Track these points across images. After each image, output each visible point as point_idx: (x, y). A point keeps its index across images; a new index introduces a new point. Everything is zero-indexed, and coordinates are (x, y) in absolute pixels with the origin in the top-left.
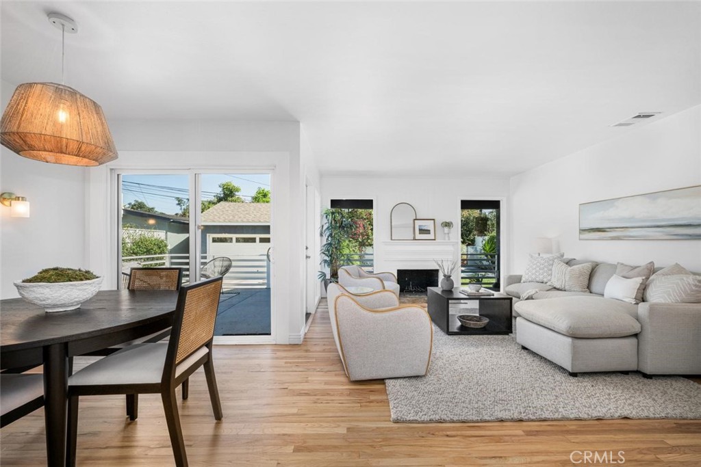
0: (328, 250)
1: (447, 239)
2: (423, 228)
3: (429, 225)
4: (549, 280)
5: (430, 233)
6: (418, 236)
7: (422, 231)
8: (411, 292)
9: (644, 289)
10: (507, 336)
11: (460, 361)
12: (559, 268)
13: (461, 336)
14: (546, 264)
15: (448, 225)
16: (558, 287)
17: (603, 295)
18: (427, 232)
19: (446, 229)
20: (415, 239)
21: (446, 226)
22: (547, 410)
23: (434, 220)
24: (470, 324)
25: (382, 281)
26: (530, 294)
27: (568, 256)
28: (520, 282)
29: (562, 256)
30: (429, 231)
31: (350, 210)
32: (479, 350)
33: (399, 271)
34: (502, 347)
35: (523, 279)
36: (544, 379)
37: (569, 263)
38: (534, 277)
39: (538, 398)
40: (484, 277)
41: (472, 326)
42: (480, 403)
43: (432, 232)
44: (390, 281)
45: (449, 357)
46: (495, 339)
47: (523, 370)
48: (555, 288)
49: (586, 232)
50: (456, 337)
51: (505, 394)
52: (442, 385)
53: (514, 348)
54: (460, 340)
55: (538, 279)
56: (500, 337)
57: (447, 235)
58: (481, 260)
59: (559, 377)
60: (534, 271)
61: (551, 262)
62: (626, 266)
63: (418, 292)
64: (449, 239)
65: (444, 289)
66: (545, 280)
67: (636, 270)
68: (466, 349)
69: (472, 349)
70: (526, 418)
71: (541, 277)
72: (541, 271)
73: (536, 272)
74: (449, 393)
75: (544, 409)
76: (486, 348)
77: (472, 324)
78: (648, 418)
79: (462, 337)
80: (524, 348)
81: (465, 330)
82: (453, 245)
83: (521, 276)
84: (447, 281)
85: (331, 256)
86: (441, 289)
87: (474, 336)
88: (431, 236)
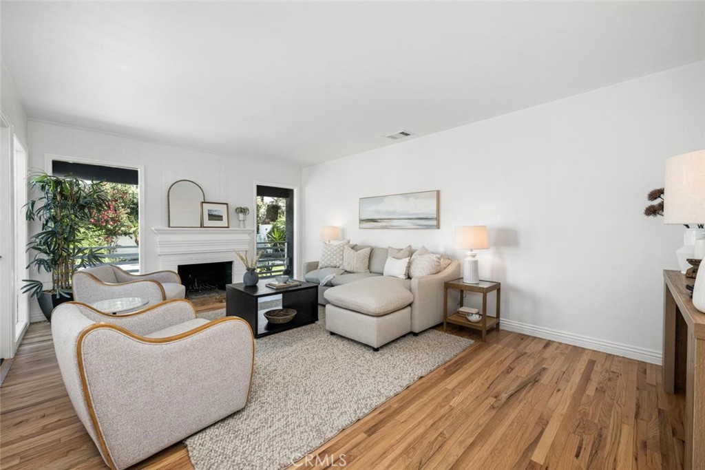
0: (46, 243)
1: (242, 225)
2: (214, 213)
3: (221, 210)
4: (342, 264)
5: (222, 220)
6: (207, 223)
7: (213, 217)
8: (197, 291)
9: (409, 267)
10: (314, 325)
11: (279, 368)
12: (348, 252)
13: (270, 336)
14: (338, 250)
15: (243, 211)
16: (348, 270)
17: (382, 274)
18: (219, 218)
19: (241, 216)
20: (202, 226)
21: (241, 212)
22: (374, 397)
23: (227, 204)
24: (279, 320)
25: (159, 284)
26: (329, 279)
27: (352, 243)
28: (317, 268)
29: (349, 242)
30: (222, 216)
31: (95, 182)
32: (294, 348)
33: (180, 268)
34: (314, 338)
35: (320, 265)
36: (358, 362)
37: (354, 248)
38: (329, 262)
39: (362, 386)
40: (274, 265)
41: (281, 322)
42: (316, 418)
43: (225, 218)
44: (170, 282)
45: (265, 368)
46: (305, 330)
47: (339, 358)
48: (346, 271)
49: (364, 222)
50: (265, 339)
51: (335, 393)
52: (269, 412)
53: (325, 337)
54: (271, 341)
55: (332, 264)
56: (308, 327)
57: (242, 222)
58: (265, 249)
59: (368, 355)
60: (329, 257)
61: (342, 248)
62: (394, 249)
63: (207, 289)
64: (244, 227)
65: (248, 285)
66: (338, 265)
67: (402, 251)
68: (281, 351)
69: (288, 350)
70: (362, 415)
71: (335, 262)
72: (335, 257)
73: (331, 257)
74: (279, 420)
75: (371, 397)
76: (300, 344)
77: (281, 319)
78: (431, 372)
79: (273, 336)
80: (332, 334)
81: (273, 328)
82: (249, 234)
83: (318, 262)
84: (252, 274)
85: (53, 252)
86: (244, 285)
87: (284, 332)
88: (224, 223)
